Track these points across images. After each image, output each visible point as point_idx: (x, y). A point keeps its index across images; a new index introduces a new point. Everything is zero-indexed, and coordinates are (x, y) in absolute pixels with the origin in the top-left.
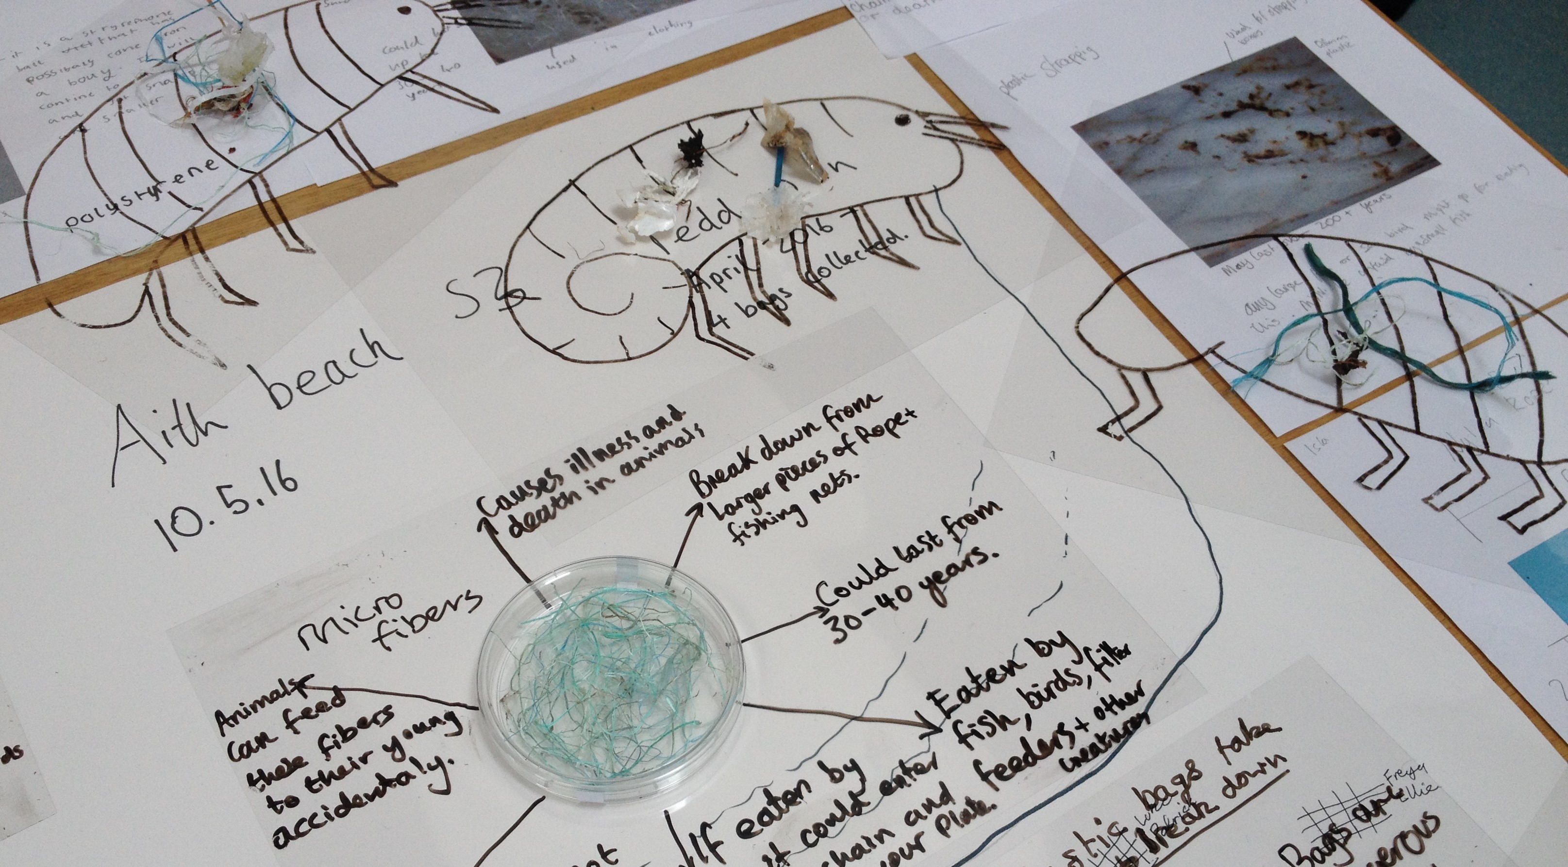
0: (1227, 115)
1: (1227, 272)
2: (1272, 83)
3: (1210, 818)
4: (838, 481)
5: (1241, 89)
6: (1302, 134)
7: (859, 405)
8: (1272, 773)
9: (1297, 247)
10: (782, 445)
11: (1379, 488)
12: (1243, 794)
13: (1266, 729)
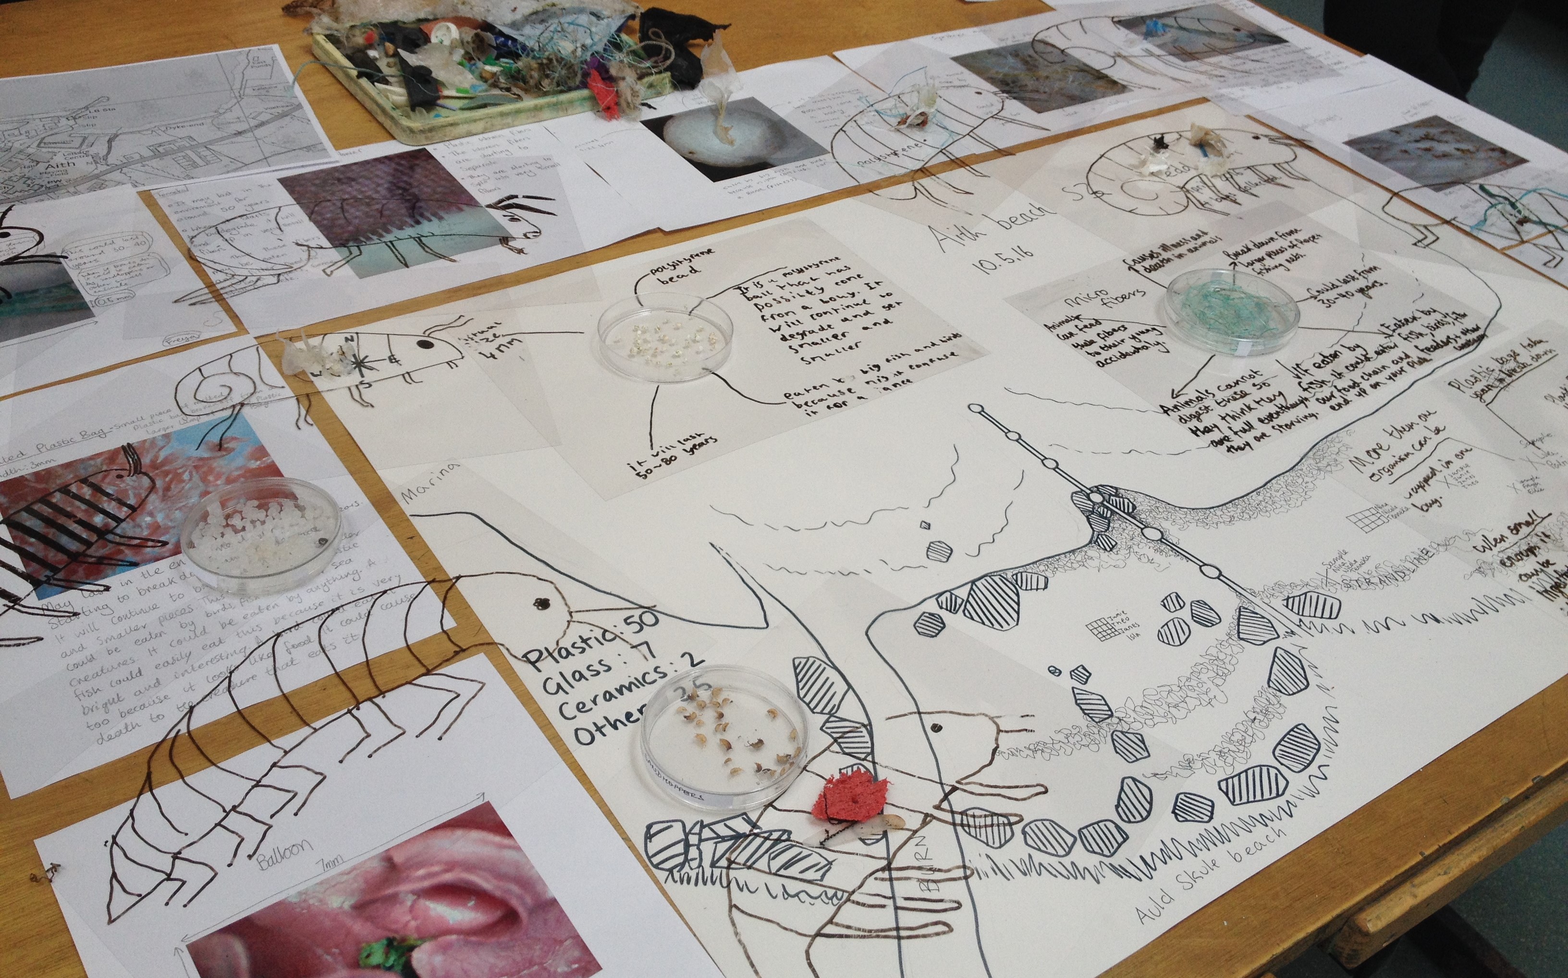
0: (1417, 141)
1: (1446, 194)
2: (1433, 131)
3: (1528, 368)
4: (1297, 257)
5: (1421, 132)
6: (1458, 149)
7: (1291, 233)
8: (1550, 355)
9: (1476, 187)
10: (1262, 244)
11: (1555, 266)
12: (1540, 361)
13: (1541, 342)
